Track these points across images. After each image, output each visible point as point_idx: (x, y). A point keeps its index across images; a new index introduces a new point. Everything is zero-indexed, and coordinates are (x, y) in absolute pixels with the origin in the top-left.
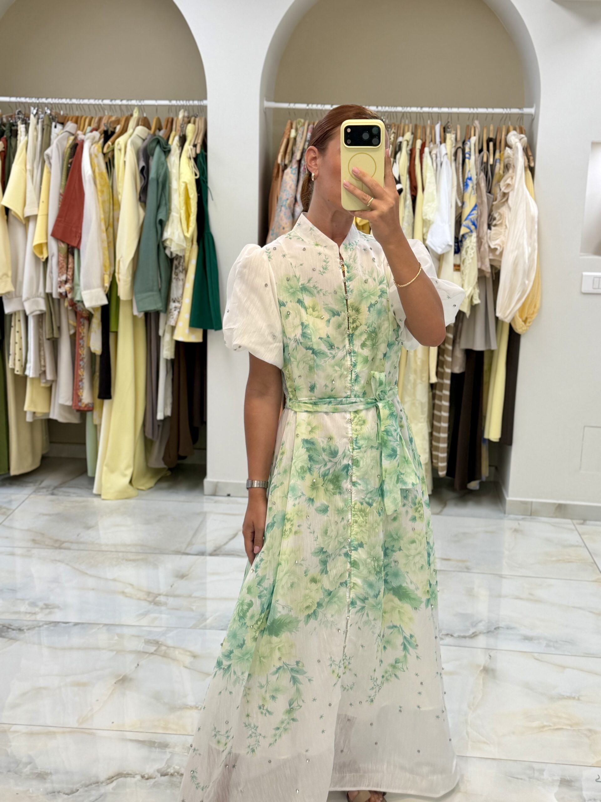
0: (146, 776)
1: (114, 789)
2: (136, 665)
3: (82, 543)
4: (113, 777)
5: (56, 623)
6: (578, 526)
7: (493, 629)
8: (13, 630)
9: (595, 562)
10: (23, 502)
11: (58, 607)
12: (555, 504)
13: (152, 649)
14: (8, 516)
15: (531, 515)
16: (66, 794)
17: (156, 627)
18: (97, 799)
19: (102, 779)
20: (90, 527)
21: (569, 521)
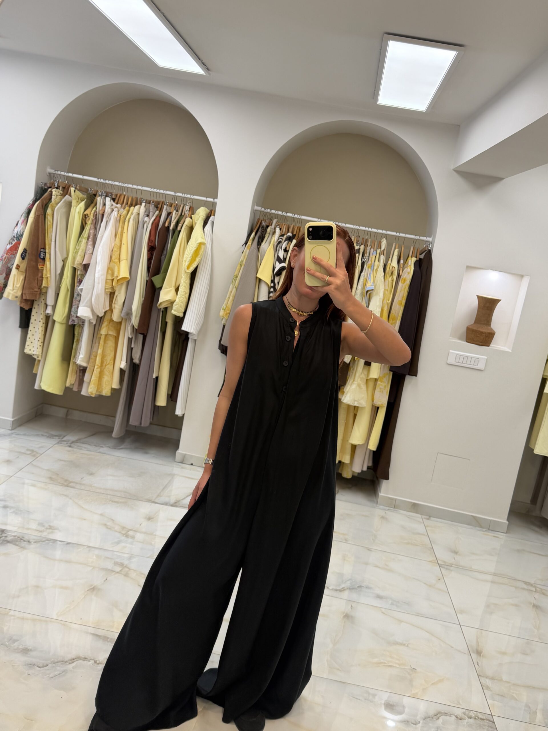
0: (98, 662)
1: (73, 668)
2: (105, 579)
3: (84, 485)
4: (74, 659)
5: (55, 541)
6: (424, 520)
7: (357, 587)
8: (24, 541)
9: (433, 548)
10: (49, 449)
11: (58, 529)
12: (411, 502)
13: (118, 569)
14: (37, 458)
15: (394, 508)
16: (39, 667)
17: (125, 553)
18: (60, 674)
19: (66, 659)
20: (91, 474)
21: (419, 516)
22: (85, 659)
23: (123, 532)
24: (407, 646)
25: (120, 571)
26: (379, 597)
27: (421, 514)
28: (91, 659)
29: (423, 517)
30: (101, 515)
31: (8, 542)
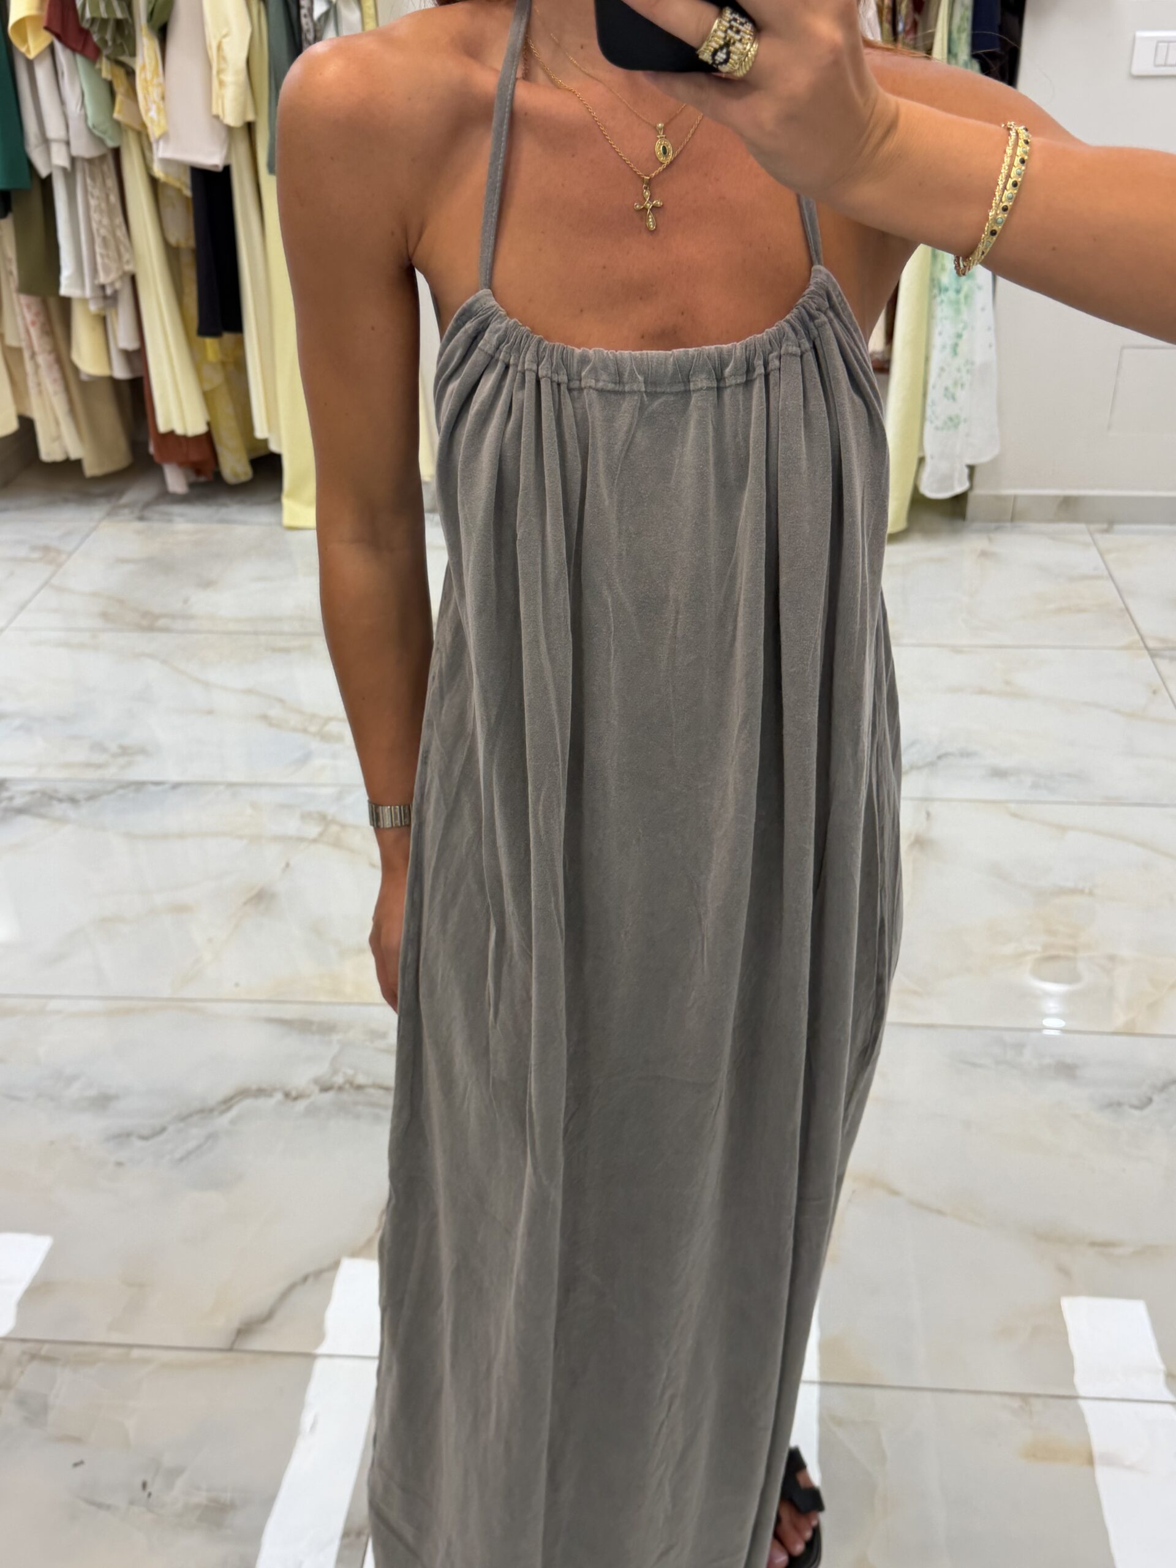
0: (294, 1093)
1: (233, 1122)
2: (283, 865)
3: (191, 617)
4: (231, 1098)
5: (139, 785)
6: (1098, 536)
7: (934, 758)
8: (60, 800)
9: (1127, 609)
10: (88, 536)
11: (143, 751)
12: (1056, 497)
13: (313, 830)
14: (60, 565)
15: (1012, 521)
16: (144, 1138)
17: (322, 785)
18: (199, 1147)
19: (212, 1102)
20: (207, 584)
21: (1081, 531)
22: (261, 1092)
23: (313, 729)
24: (1091, 894)
25: (321, 834)
26: (997, 773)
27: (1086, 522)
28: (275, 1090)
29: (1093, 527)
30: (249, 692)
31: (21, 811)
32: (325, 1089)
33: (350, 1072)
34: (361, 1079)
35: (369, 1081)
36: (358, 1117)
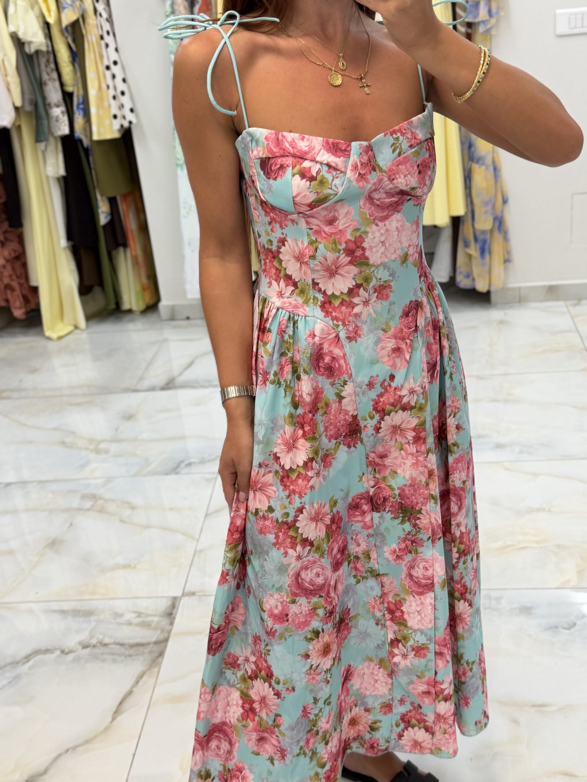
0: (67, 651)
1: (30, 668)
2: (69, 524)
3: (23, 390)
4: (30, 655)
6: (571, 308)
13: (88, 504)
15: (519, 302)
17: (95, 478)
18: (10, 683)
19: (18, 658)
20: (34, 371)
21: (562, 303)
22: (47, 651)
23: (92, 447)
24: (549, 511)
25: (92, 506)
26: (499, 446)
27: (565, 300)
28: (56, 649)
29: (568, 303)
30: (55, 429)
32: (85, 647)
33: (101, 637)
34: (107, 640)
35: (111, 641)
36: (103, 661)
